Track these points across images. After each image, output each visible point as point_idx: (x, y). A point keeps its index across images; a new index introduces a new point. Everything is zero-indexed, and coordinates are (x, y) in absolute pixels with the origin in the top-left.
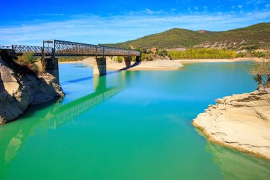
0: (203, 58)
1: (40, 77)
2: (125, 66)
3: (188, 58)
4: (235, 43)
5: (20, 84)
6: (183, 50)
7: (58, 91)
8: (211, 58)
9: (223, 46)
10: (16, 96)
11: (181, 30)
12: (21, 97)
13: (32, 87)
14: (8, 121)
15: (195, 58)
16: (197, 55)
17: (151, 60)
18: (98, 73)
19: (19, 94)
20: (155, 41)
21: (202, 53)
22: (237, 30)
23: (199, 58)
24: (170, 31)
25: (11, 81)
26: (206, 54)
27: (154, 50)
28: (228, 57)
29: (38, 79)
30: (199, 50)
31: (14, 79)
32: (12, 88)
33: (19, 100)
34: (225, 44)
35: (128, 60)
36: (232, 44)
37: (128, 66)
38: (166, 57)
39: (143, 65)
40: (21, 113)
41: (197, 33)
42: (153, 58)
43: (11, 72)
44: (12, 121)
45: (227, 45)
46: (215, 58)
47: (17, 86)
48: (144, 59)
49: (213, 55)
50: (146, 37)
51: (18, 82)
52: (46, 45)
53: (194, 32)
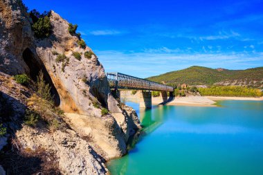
0: (228, 95)
4: (255, 82)
6: (205, 87)
7: (137, 124)
8: (236, 96)
9: (243, 84)
10: (122, 127)
12: (127, 129)
15: (220, 95)
16: (222, 93)
17: (184, 96)
18: (144, 106)
19: (125, 126)
20: (177, 77)
22: (256, 69)
23: (224, 95)
24: (190, 68)
25: (117, 112)
26: (230, 92)
27: (184, 86)
28: (254, 95)
31: (120, 111)
32: (118, 119)
33: (125, 132)
34: (244, 83)
36: (252, 83)
37: (165, 101)
38: (198, 93)
39: (177, 101)
41: (215, 71)
42: (186, 93)
45: (247, 83)
46: (240, 96)
47: (122, 117)
48: (177, 94)
49: (237, 92)
50: (168, 74)
53: (213, 70)
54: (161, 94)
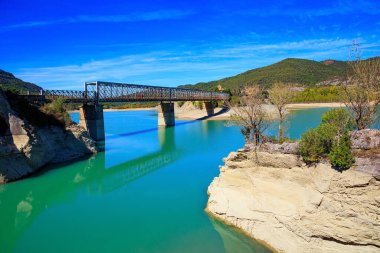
0: (326, 101)
1: (67, 128)
2: (206, 114)
3: (305, 101)
5: (31, 137)
7: (89, 147)
10: (25, 151)
11: (299, 60)
12: (30, 152)
13: (57, 141)
14: (10, 180)
15: (314, 101)
16: (316, 97)
18: (164, 124)
19: (29, 149)
21: (325, 93)
25: (21, 133)
26: (330, 96)
29: (65, 131)
30: (320, 90)
31: (24, 132)
32: (21, 142)
33: (29, 156)
35: (210, 106)
37: (211, 114)
38: (266, 100)
40: (31, 171)
41: (321, 64)
43: (21, 123)
44: (16, 180)
47: (27, 139)
48: (235, 103)
50: (248, 72)
51: (29, 135)
52: (90, 88)
53: (317, 63)
54: (204, 105)
